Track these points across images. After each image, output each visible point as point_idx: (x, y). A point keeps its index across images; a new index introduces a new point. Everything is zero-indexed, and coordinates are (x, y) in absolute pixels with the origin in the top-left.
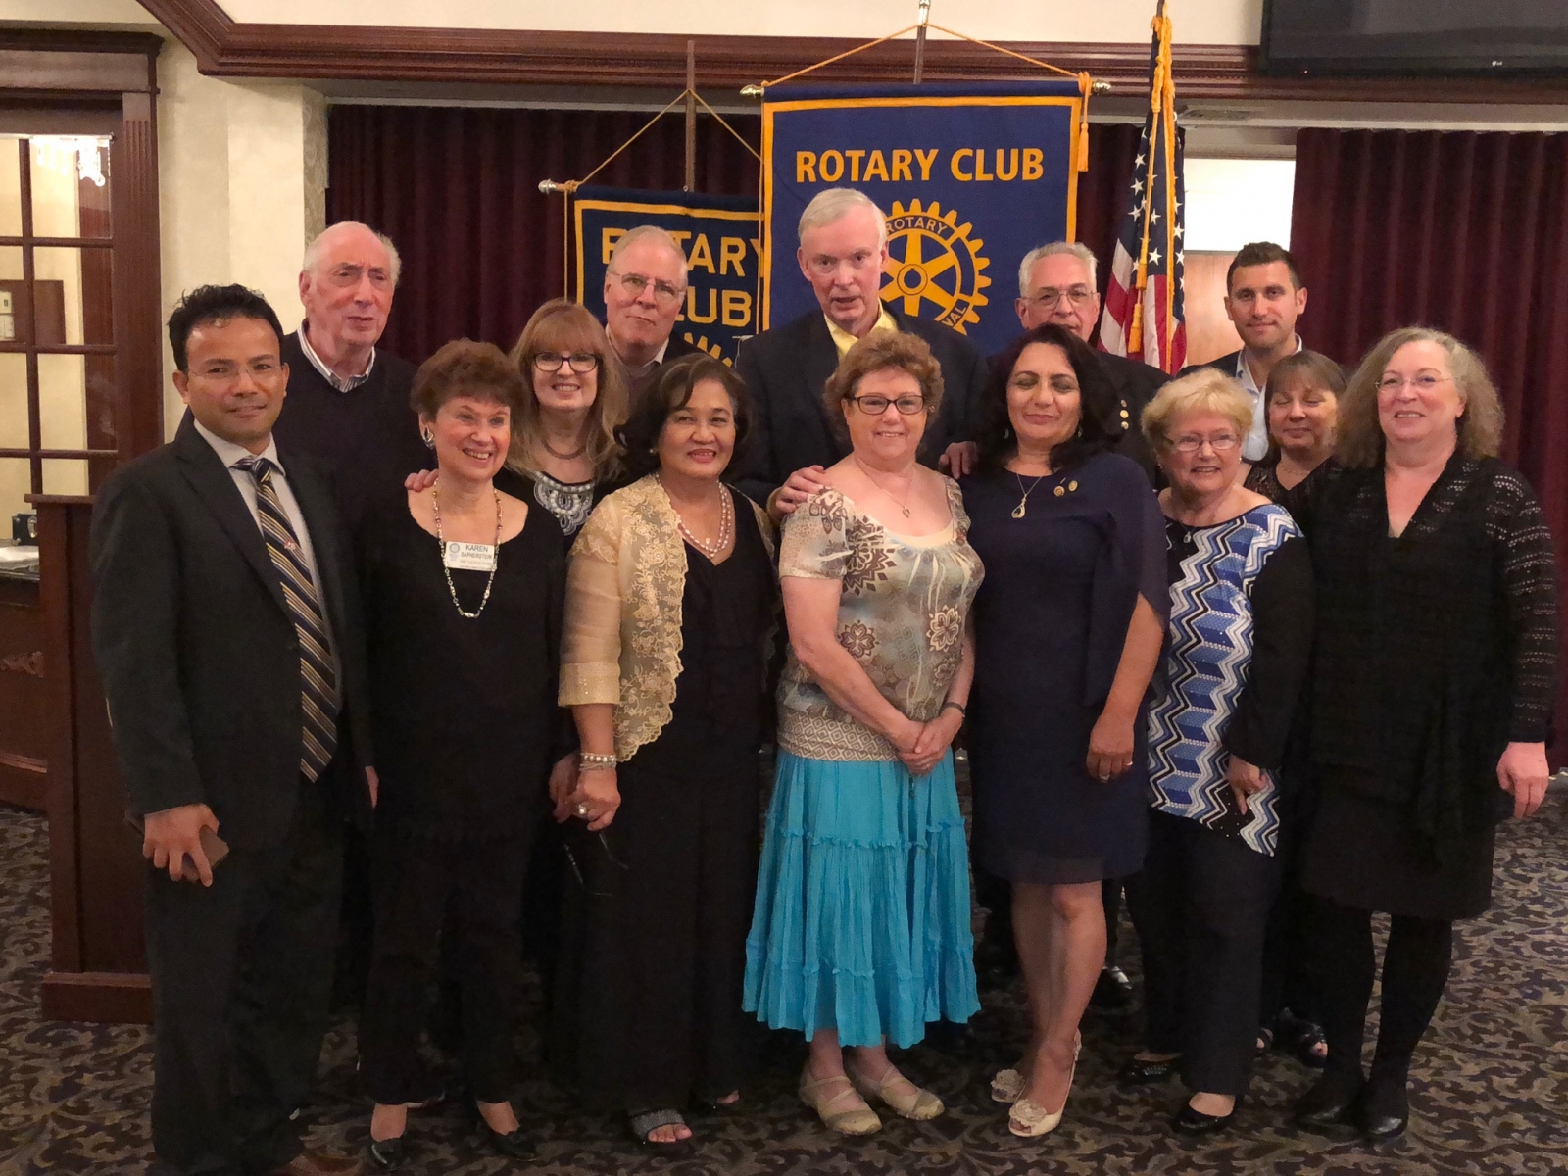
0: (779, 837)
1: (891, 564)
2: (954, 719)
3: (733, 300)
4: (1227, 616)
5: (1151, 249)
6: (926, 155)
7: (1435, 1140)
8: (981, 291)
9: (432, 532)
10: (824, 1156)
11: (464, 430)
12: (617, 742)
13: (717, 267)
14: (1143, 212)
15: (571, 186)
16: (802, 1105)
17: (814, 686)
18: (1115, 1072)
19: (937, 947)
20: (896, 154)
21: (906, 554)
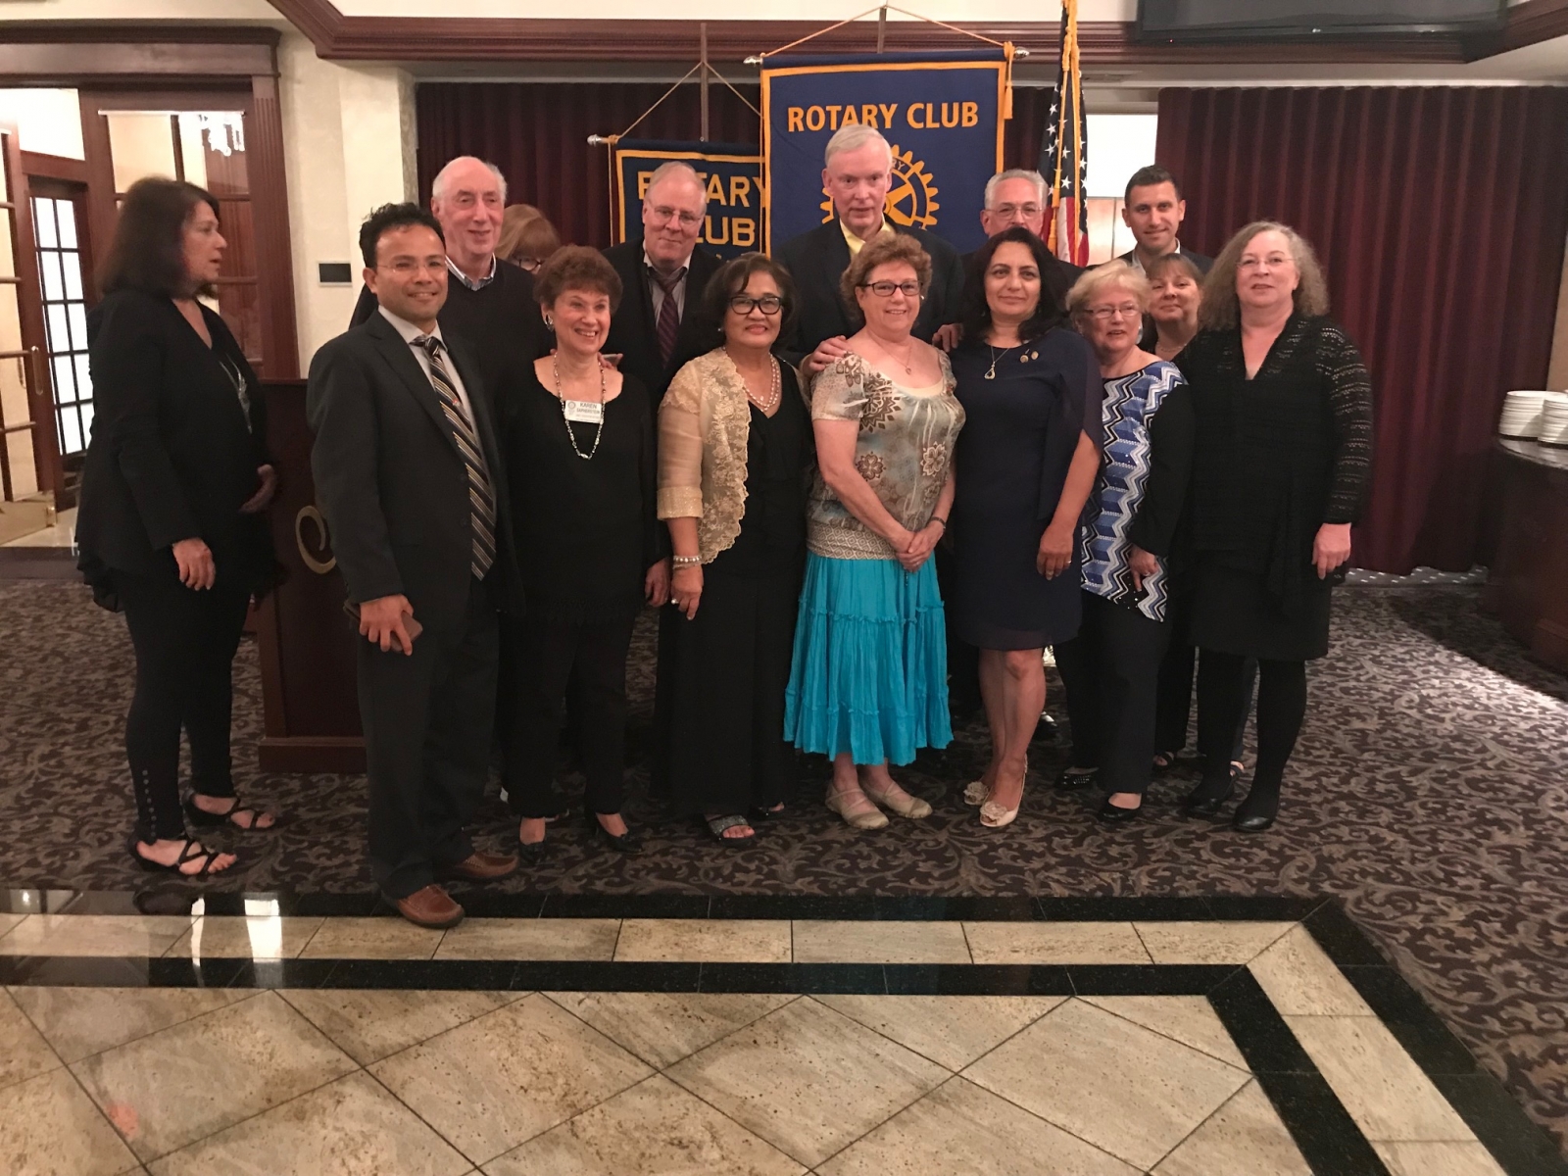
0: (809, 615)
1: (897, 408)
2: (937, 530)
3: (740, 226)
4: (1132, 443)
5: (1063, 177)
6: (888, 109)
7: (1286, 821)
8: (932, 214)
9: (555, 393)
10: (850, 844)
11: (575, 315)
12: (702, 548)
13: (728, 199)
14: (1056, 149)
15: (613, 139)
16: (829, 810)
17: (837, 503)
18: (1050, 783)
19: (924, 695)
20: (865, 108)
21: (909, 401)
